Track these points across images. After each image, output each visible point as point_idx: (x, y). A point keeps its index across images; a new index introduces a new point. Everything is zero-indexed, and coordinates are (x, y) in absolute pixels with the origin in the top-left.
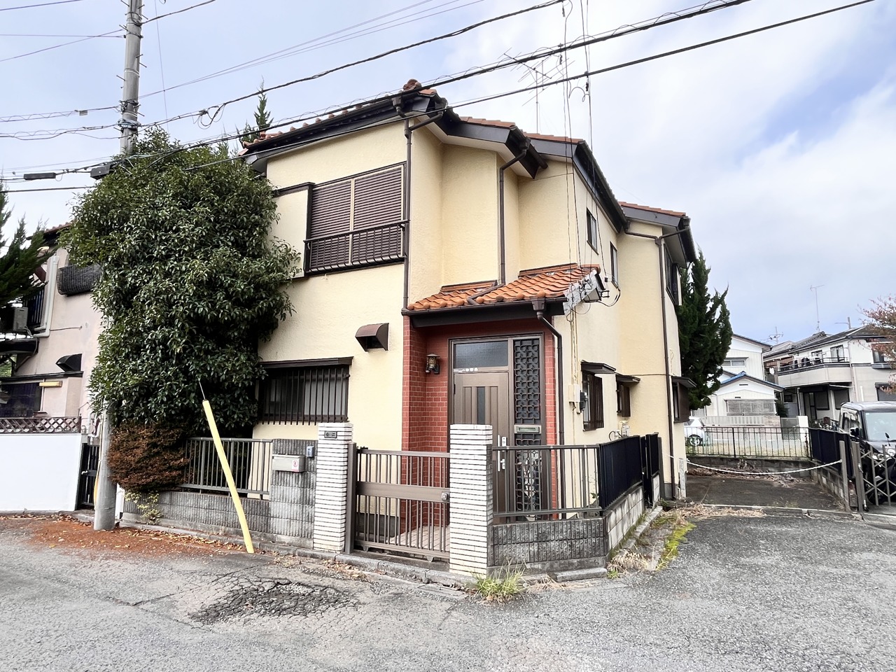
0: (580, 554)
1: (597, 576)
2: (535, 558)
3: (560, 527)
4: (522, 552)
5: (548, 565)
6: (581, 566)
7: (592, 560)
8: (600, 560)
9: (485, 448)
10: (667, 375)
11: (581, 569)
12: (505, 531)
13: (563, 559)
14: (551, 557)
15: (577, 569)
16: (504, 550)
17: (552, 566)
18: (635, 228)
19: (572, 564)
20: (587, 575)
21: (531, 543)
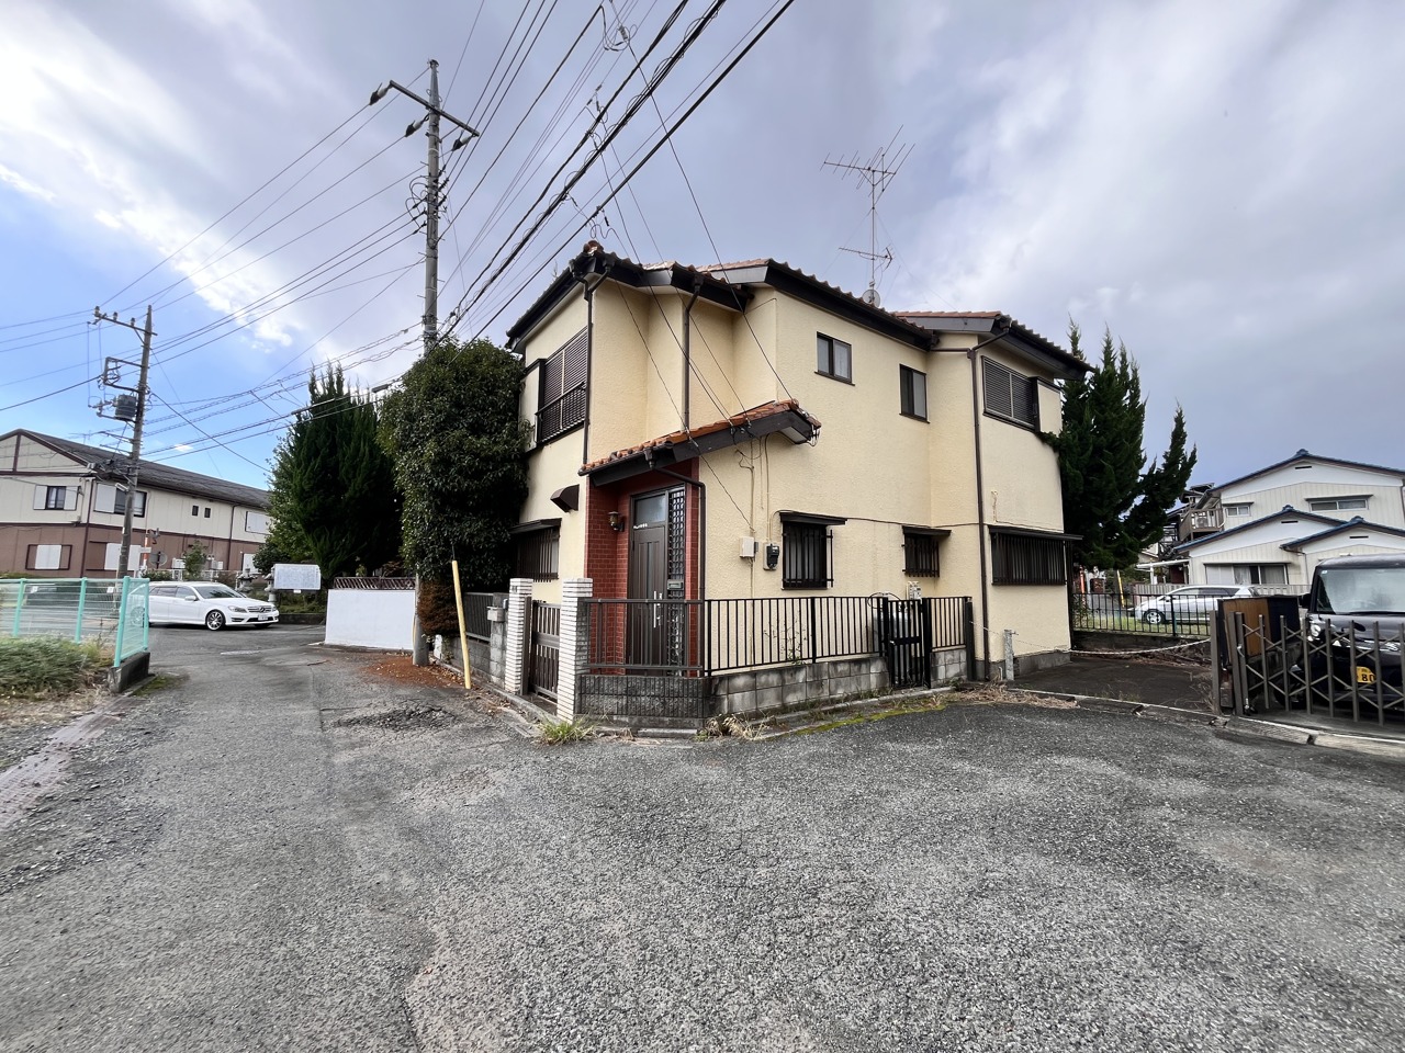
0: (674, 712)
1: (684, 737)
2: (623, 711)
3: (652, 683)
4: (610, 704)
5: (635, 720)
6: (673, 725)
7: (687, 720)
8: (696, 722)
9: (576, 599)
10: (981, 524)
11: (673, 728)
12: (592, 681)
13: (654, 715)
14: (640, 712)
15: (667, 727)
16: (591, 700)
17: (640, 721)
18: (948, 343)
19: (663, 722)
20: (673, 734)
21: (619, 696)
